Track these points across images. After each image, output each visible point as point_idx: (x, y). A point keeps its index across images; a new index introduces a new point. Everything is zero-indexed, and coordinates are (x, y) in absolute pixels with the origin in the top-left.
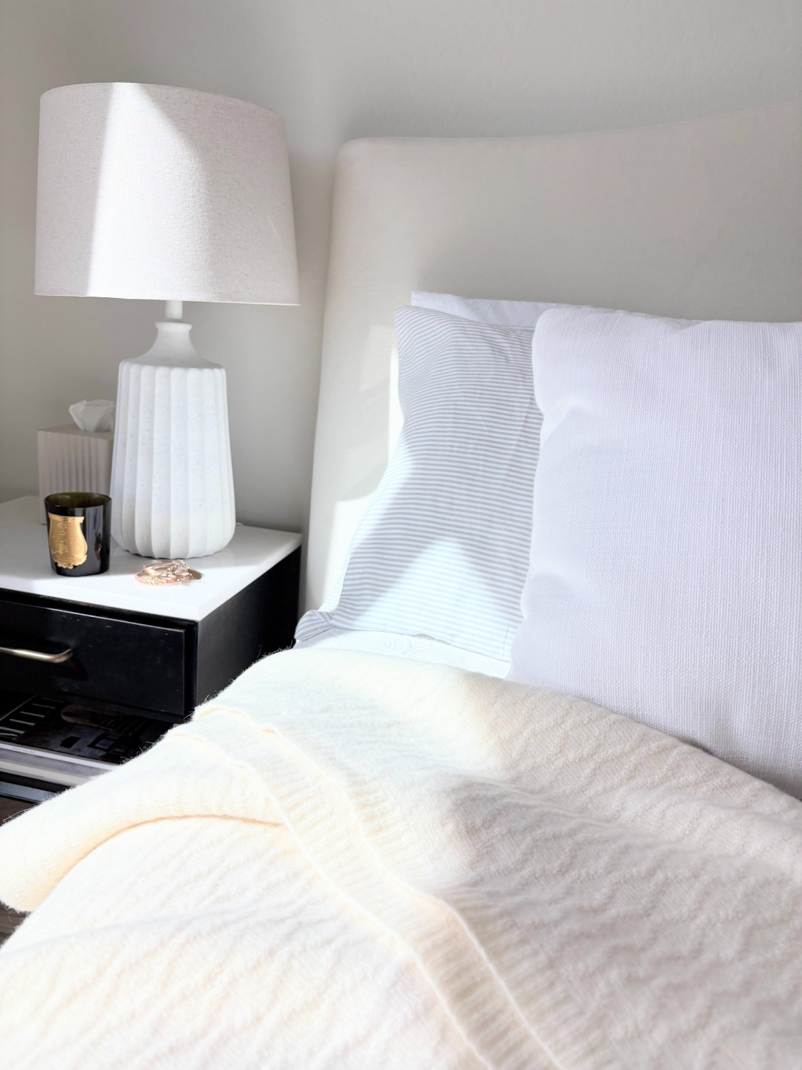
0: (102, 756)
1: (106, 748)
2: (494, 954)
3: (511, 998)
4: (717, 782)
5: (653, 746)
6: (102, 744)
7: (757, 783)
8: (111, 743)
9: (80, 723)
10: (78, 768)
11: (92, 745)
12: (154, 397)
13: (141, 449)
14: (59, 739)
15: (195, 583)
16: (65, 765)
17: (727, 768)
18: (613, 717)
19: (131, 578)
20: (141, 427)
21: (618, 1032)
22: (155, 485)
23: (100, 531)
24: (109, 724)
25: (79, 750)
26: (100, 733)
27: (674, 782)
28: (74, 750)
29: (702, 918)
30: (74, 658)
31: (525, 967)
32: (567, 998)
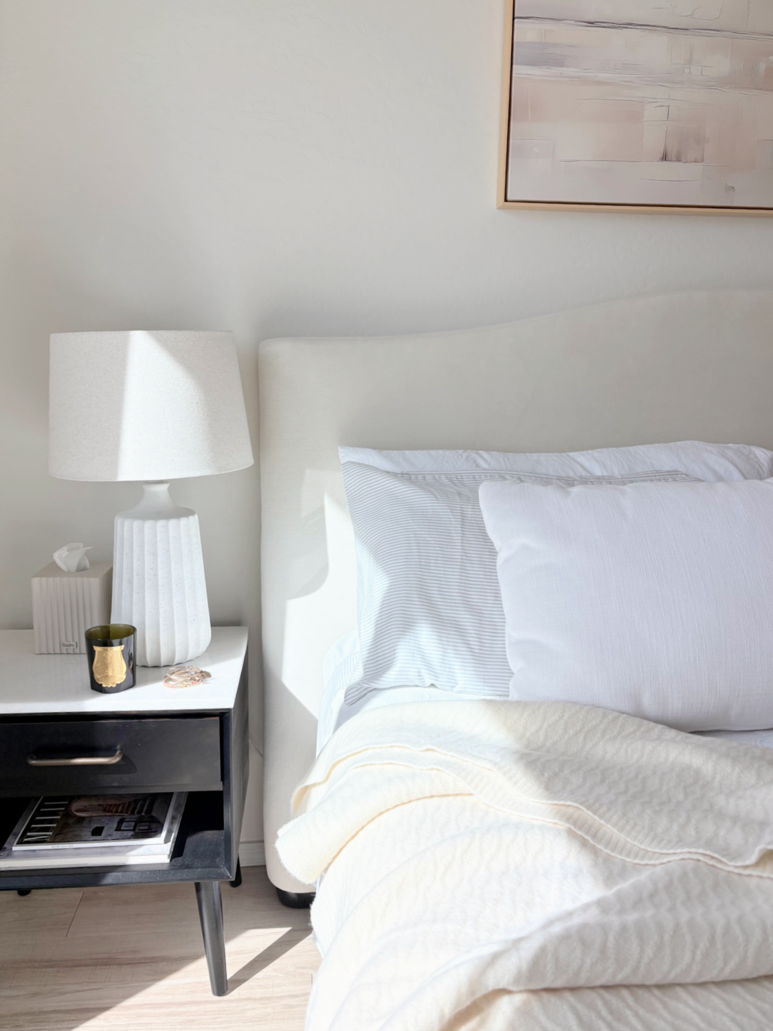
0: (132, 836)
1: (132, 828)
2: (601, 817)
3: (615, 831)
4: (643, 729)
5: (610, 717)
6: (125, 827)
7: (660, 726)
8: (133, 824)
9: (94, 815)
10: (117, 849)
11: (118, 829)
12: (156, 543)
13: (147, 584)
14: (88, 833)
15: (208, 680)
16: (103, 850)
17: (645, 722)
18: (587, 707)
19: (160, 685)
20: (146, 567)
21: (660, 830)
22: (161, 611)
23: (132, 651)
24: (119, 810)
25: (110, 835)
26: (117, 819)
27: (624, 734)
28: (105, 836)
29: (665, 788)
30: (124, 758)
31: (615, 818)
32: (636, 824)
